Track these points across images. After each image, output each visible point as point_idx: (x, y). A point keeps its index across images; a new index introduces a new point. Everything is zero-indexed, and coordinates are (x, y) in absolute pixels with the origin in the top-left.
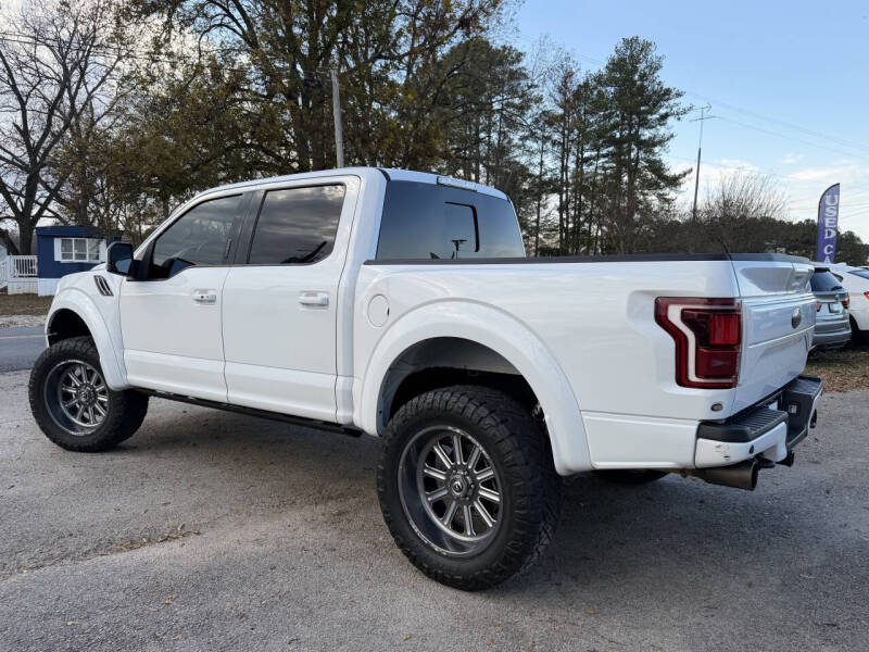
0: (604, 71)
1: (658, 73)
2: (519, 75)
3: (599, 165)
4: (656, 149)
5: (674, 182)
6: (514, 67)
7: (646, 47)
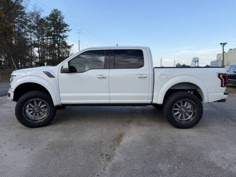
0: (48, 16)
1: (63, 20)
2: (24, 13)
3: (48, 41)
4: (65, 39)
5: (69, 47)
6: (22, 10)
7: (60, 12)
